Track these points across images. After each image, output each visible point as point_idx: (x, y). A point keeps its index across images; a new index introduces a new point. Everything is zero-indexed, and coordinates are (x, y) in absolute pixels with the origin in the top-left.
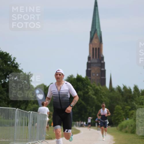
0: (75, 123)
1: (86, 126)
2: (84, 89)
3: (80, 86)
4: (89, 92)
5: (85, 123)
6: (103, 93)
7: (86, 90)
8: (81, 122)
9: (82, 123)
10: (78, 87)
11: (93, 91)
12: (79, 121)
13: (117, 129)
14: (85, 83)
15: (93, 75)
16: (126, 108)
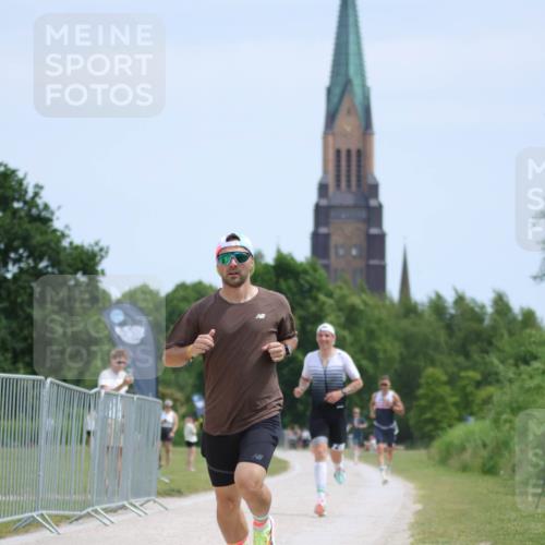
2: (303, 307)
7: (313, 308)
13: (429, 458)
14: (308, 282)
15: (337, 253)
16: (462, 378)
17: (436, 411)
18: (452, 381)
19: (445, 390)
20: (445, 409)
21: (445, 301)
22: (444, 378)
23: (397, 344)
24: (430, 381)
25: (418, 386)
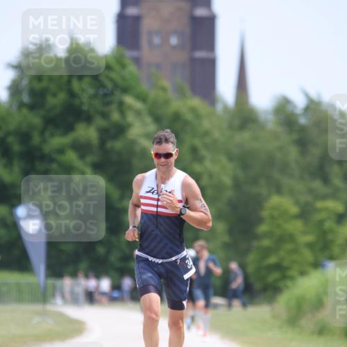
0: (58, 282)
1: (113, 300)
2: (105, 115)
3: (85, 98)
4: (129, 126)
5: (105, 284)
6: (207, 133)
7: (116, 116)
8: (87, 276)
9: (92, 283)
10: (77, 102)
11: (148, 120)
12: (74, 275)
13: (274, 317)
14: (111, 80)
15: (150, 43)
16: (320, 210)
17: (282, 253)
18: (305, 213)
19: (296, 226)
20: (295, 251)
21: (295, 106)
22: (294, 210)
23: (230, 166)
24: (276, 213)
25: (260, 221)
